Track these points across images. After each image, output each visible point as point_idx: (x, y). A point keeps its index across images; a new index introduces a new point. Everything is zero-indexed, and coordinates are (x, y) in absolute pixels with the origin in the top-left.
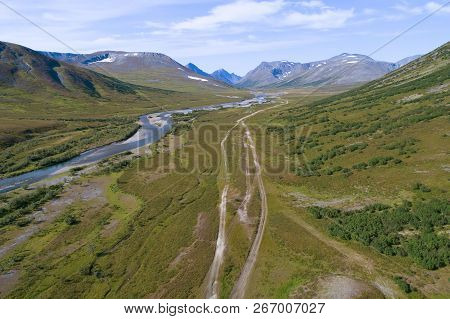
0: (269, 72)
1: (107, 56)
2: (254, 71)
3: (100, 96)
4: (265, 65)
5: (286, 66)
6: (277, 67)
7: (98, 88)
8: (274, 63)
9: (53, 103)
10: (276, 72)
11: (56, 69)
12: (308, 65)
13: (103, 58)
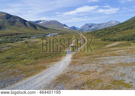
0: (88, 26)
1: (40, 22)
2: (83, 26)
3: (38, 30)
4: (87, 24)
5: (93, 25)
6: (90, 25)
7: (38, 28)
8: (89, 24)
9: (24, 30)
10: (90, 26)
11: (26, 22)
12: (100, 24)
13: (39, 22)
